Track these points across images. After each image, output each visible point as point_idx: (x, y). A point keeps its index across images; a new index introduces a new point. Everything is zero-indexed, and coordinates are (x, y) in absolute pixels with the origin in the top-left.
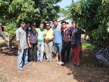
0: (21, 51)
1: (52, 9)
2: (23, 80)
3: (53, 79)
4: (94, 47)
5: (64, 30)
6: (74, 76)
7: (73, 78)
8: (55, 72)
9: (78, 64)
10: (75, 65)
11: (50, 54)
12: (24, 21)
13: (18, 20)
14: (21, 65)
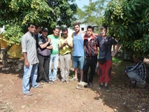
0: (28, 67)
1: (68, 8)
2: (35, 109)
3: (78, 106)
4: (120, 61)
5: (89, 39)
6: (104, 101)
7: (102, 104)
8: (78, 97)
9: (106, 85)
10: (102, 87)
11: (67, 72)
12: (34, 24)
13: (24, 22)
14: (28, 88)
